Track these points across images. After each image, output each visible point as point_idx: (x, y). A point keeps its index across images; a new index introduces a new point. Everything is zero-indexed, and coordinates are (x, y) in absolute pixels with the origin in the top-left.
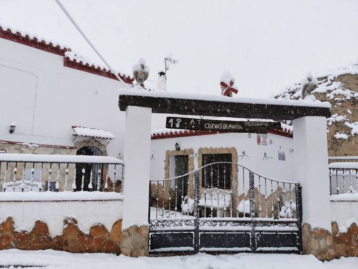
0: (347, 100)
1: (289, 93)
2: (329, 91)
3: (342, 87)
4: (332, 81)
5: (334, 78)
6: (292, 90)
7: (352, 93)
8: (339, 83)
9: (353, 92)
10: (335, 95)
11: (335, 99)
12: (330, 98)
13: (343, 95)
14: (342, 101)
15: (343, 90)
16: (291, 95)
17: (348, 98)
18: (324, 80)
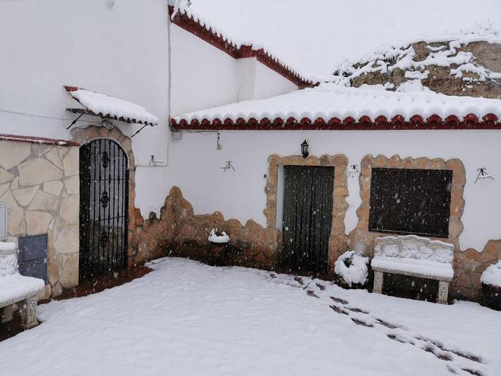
0: (481, 82)
1: (385, 61)
2: (455, 66)
3: (474, 61)
4: (457, 50)
5: (462, 45)
6: (389, 56)
7: (486, 72)
8: (469, 54)
9: (488, 70)
10: (464, 72)
11: (464, 79)
12: (456, 76)
13: (476, 73)
14: (473, 83)
15: (475, 65)
16: (388, 66)
17: (483, 79)
18: (443, 47)
